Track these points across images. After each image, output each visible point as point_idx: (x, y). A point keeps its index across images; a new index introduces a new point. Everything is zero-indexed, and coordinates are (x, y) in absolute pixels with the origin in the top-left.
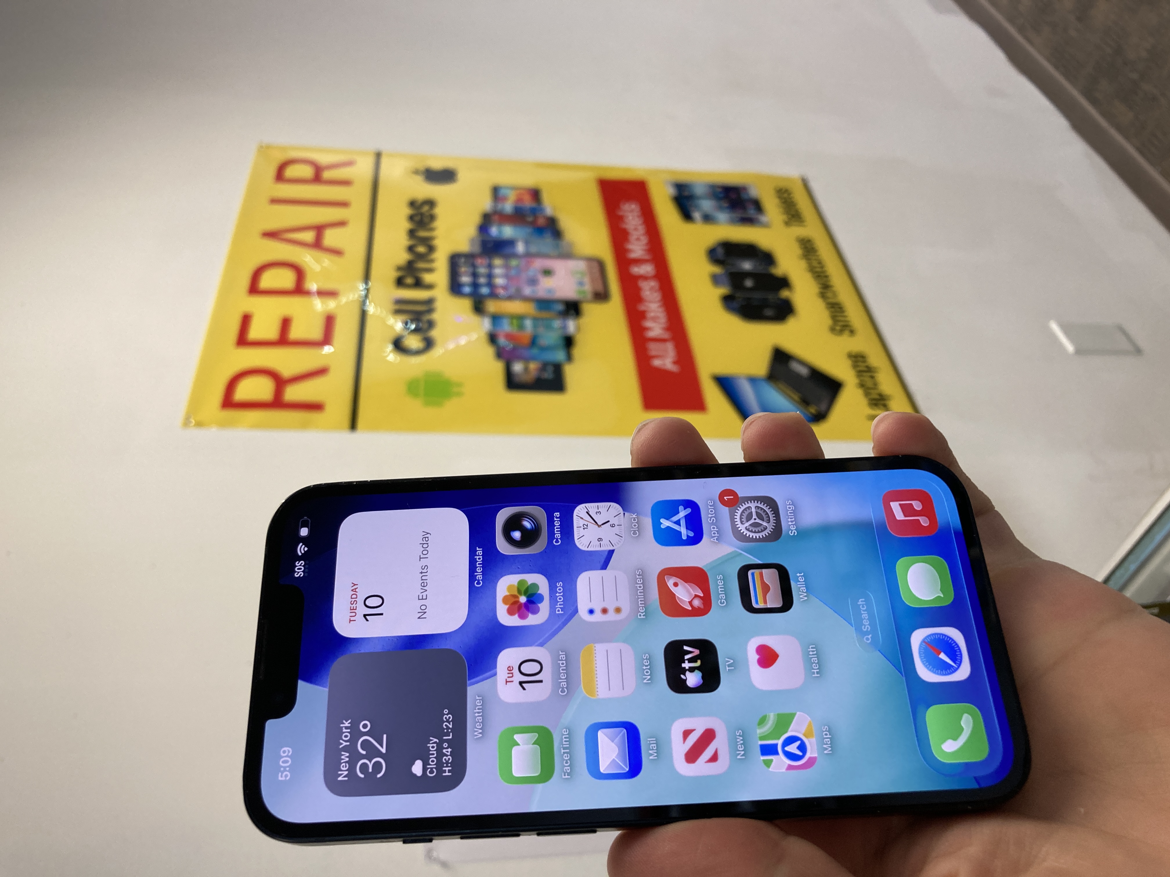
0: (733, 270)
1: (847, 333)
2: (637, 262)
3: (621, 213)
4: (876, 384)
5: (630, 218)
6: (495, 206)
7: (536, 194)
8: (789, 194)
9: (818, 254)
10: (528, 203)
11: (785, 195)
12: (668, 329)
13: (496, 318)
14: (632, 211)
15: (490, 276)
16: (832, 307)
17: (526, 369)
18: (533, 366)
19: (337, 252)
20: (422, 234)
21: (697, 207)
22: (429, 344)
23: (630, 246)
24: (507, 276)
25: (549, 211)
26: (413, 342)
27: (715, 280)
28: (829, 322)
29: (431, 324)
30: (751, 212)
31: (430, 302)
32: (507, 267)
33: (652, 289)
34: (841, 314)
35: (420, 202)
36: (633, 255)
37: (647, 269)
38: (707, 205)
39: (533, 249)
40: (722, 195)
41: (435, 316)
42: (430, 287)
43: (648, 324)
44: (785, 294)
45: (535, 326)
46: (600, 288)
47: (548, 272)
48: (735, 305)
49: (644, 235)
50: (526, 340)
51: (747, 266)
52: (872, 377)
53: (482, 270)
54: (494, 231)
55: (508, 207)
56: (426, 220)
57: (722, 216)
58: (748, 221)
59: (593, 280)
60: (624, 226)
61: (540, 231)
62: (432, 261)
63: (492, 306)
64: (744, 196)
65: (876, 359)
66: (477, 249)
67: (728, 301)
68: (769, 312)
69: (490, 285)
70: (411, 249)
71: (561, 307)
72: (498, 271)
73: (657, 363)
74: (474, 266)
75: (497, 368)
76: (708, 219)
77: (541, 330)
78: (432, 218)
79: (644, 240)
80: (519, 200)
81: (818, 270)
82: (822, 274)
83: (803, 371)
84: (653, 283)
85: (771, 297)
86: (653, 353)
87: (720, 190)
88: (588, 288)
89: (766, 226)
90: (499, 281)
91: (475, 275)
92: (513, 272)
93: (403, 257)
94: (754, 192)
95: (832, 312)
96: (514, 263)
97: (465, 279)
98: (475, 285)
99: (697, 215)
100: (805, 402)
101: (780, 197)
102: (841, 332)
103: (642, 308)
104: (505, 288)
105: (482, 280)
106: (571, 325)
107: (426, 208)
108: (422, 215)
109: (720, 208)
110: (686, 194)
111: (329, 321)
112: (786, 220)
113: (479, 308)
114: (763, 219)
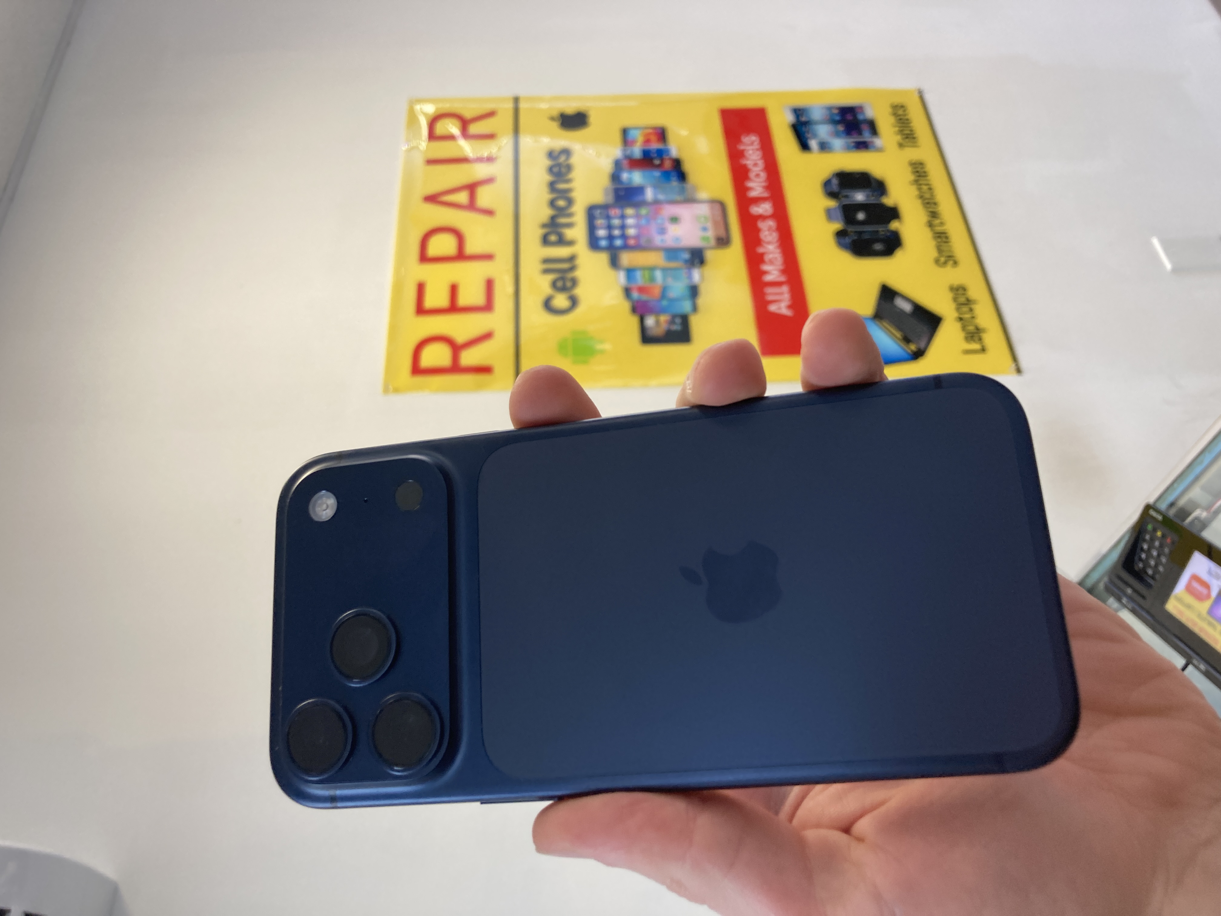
0: (846, 202)
1: (951, 262)
2: (757, 200)
3: (741, 147)
4: (973, 317)
5: (751, 152)
6: (624, 150)
7: (661, 134)
8: (904, 111)
9: (928, 178)
10: (655, 146)
11: (900, 112)
12: (784, 272)
13: (630, 272)
14: (752, 143)
15: (623, 227)
16: (939, 237)
17: (658, 322)
18: (664, 318)
19: (489, 212)
20: (562, 186)
21: (815, 136)
22: (574, 302)
23: (750, 184)
24: (637, 226)
25: (674, 152)
26: (561, 301)
27: (829, 214)
28: (934, 254)
29: (574, 282)
30: (866, 136)
31: (572, 259)
32: (638, 216)
33: (770, 229)
34: (946, 244)
35: (556, 154)
36: (753, 194)
37: (765, 208)
38: (823, 131)
39: (661, 197)
40: (838, 118)
41: (578, 274)
42: (570, 243)
43: (765, 267)
44: (894, 225)
45: (664, 278)
46: (722, 233)
47: (675, 220)
48: (848, 240)
49: (762, 171)
50: (657, 292)
51: (860, 197)
52: (971, 310)
53: (616, 222)
54: (625, 176)
55: (637, 151)
56: (563, 170)
57: (838, 143)
58: (862, 146)
59: (715, 224)
60: (744, 162)
61: (666, 175)
62: (570, 215)
63: (626, 258)
64: (860, 117)
65: (976, 291)
66: (610, 199)
67: (840, 235)
68: (878, 247)
69: (624, 236)
70: (552, 204)
71: (686, 256)
72: (630, 221)
73: (773, 308)
74: (608, 218)
75: (633, 322)
76: (824, 147)
77: (670, 282)
78: (569, 168)
79: (763, 175)
80: (647, 141)
81: (927, 196)
82: (931, 201)
83: (907, 307)
84: (771, 223)
85: (881, 229)
86: (770, 298)
87: (836, 111)
88: (710, 234)
89: (880, 150)
90: (631, 232)
91: (610, 227)
92: (643, 222)
93: (546, 213)
94: (870, 113)
95: (939, 242)
96: (644, 211)
97: (602, 233)
98: (611, 238)
99: (813, 144)
100: (907, 340)
101: (895, 114)
102: (945, 263)
103: (760, 250)
104: (637, 237)
105: (617, 232)
106: (696, 275)
107: (562, 159)
108: (559, 165)
109: (837, 134)
110: (804, 119)
111: (490, 284)
112: (901, 141)
113: (614, 263)
114: (878, 142)
